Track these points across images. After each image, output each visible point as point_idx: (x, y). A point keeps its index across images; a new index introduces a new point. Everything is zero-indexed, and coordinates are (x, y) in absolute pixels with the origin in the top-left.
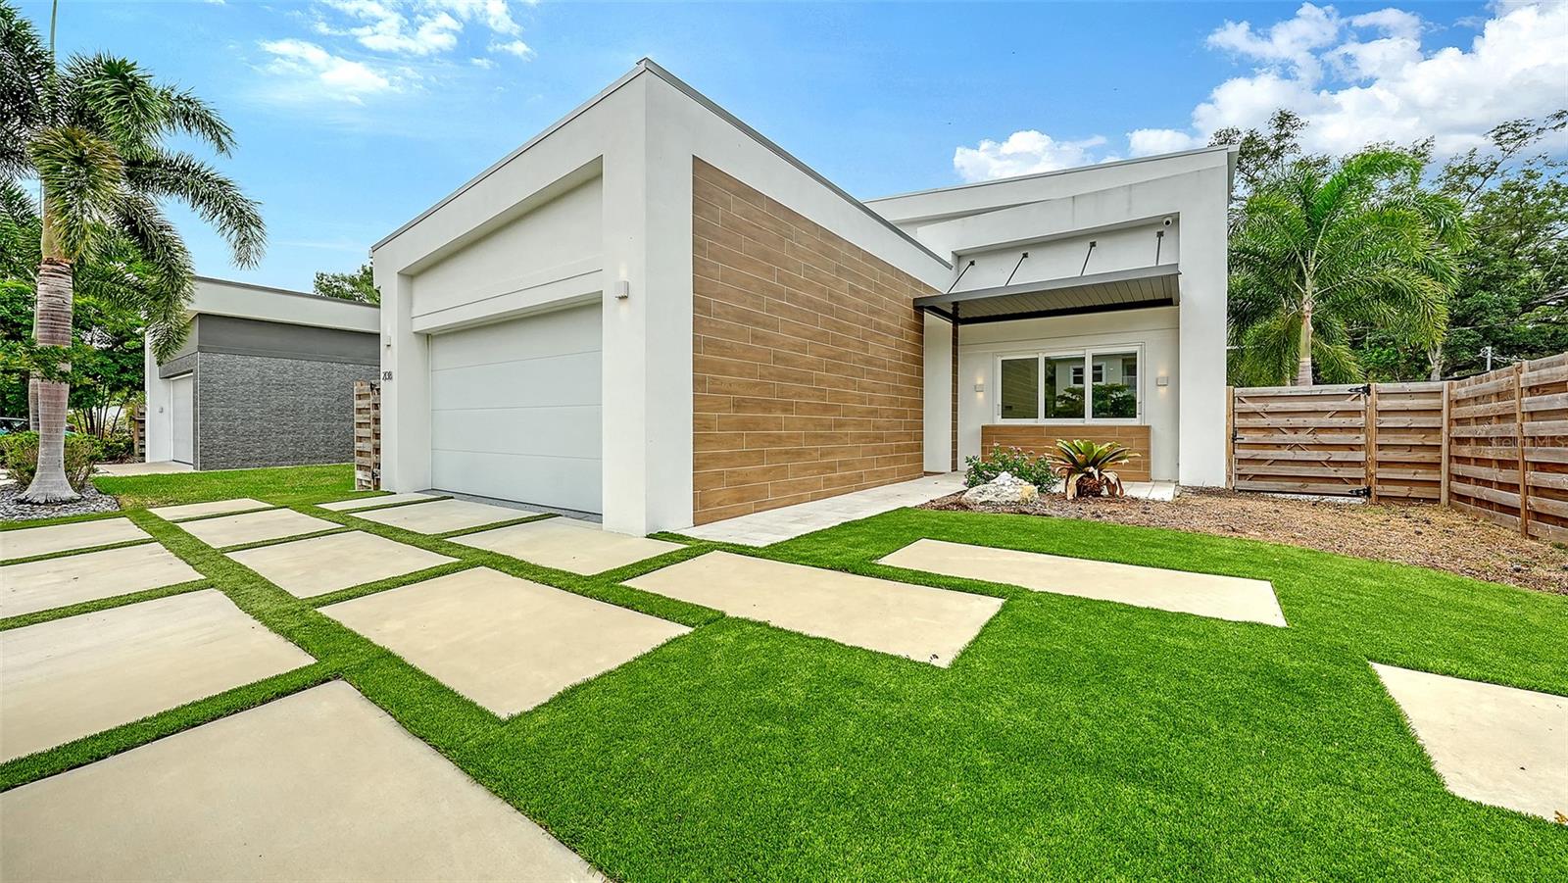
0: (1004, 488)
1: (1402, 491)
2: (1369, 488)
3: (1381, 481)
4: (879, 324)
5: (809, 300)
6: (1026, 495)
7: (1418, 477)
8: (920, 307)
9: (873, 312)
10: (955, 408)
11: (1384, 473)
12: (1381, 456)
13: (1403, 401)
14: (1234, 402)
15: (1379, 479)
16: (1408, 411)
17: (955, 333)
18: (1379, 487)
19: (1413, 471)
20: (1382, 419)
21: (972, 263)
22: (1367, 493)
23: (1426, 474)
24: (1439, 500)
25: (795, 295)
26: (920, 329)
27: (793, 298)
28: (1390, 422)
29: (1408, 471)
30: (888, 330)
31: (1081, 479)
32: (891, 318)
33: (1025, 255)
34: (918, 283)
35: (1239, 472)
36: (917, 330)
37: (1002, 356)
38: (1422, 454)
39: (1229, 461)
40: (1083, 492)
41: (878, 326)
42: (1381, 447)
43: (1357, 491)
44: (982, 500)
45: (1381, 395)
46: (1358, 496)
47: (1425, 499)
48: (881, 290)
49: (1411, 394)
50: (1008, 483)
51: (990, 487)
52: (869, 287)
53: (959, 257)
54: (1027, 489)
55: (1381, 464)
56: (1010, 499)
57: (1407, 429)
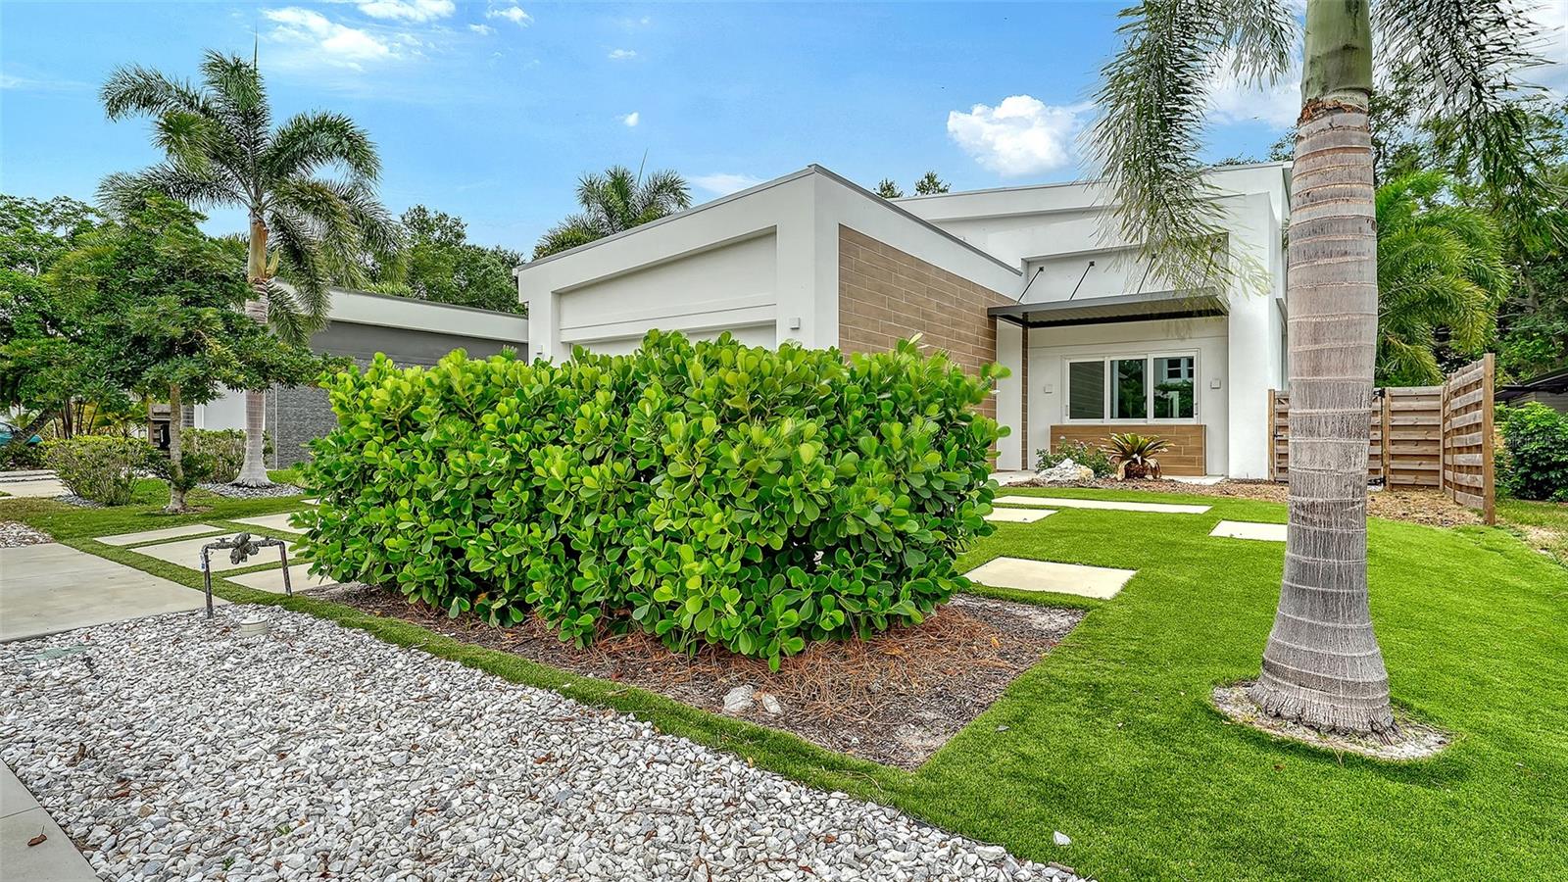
0: (1067, 471)
1: (1410, 479)
2: (1385, 477)
3: (1393, 471)
4: (959, 334)
5: (909, 319)
6: (1084, 475)
7: (1422, 467)
8: (993, 315)
9: (955, 324)
10: (1025, 409)
11: (1395, 465)
12: (1393, 449)
13: (1411, 403)
14: (1274, 404)
15: (1393, 470)
16: (1414, 411)
17: (1025, 336)
18: (1392, 476)
19: (1418, 462)
20: (1394, 418)
21: (1041, 269)
22: (1383, 481)
23: (1429, 464)
24: (1438, 486)
25: (898, 317)
26: (993, 335)
27: (897, 319)
28: (1400, 420)
29: (1412, 462)
30: (967, 339)
31: (1129, 464)
32: (968, 327)
33: (1092, 264)
34: (991, 293)
35: (1279, 465)
36: (990, 337)
37: (1070, 359)
38: (1425, 448)
39: (1271, 456)
40: (1129, 474)
41: (959, 336)
42: (1393, 442)
43: (1375, 480)
44: (1049, 480)
45: (1393, 397)
46: (1376, 484)
47: (1429, 486)
48: (960, 304)
49: (1417, 397)
50: (1070, 467)
51: (1056, 470)
52: (952, 303)
53: (1028, 263)
54: (1085, 471)
55: (1394, 457)
56: (1071, 478)
57: (1414, 427)
